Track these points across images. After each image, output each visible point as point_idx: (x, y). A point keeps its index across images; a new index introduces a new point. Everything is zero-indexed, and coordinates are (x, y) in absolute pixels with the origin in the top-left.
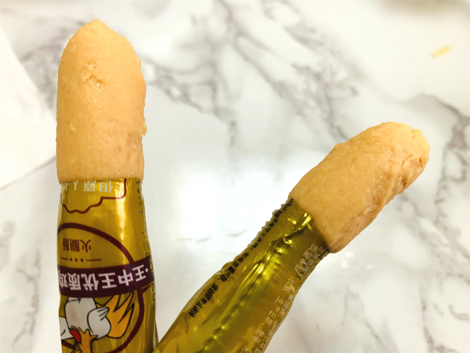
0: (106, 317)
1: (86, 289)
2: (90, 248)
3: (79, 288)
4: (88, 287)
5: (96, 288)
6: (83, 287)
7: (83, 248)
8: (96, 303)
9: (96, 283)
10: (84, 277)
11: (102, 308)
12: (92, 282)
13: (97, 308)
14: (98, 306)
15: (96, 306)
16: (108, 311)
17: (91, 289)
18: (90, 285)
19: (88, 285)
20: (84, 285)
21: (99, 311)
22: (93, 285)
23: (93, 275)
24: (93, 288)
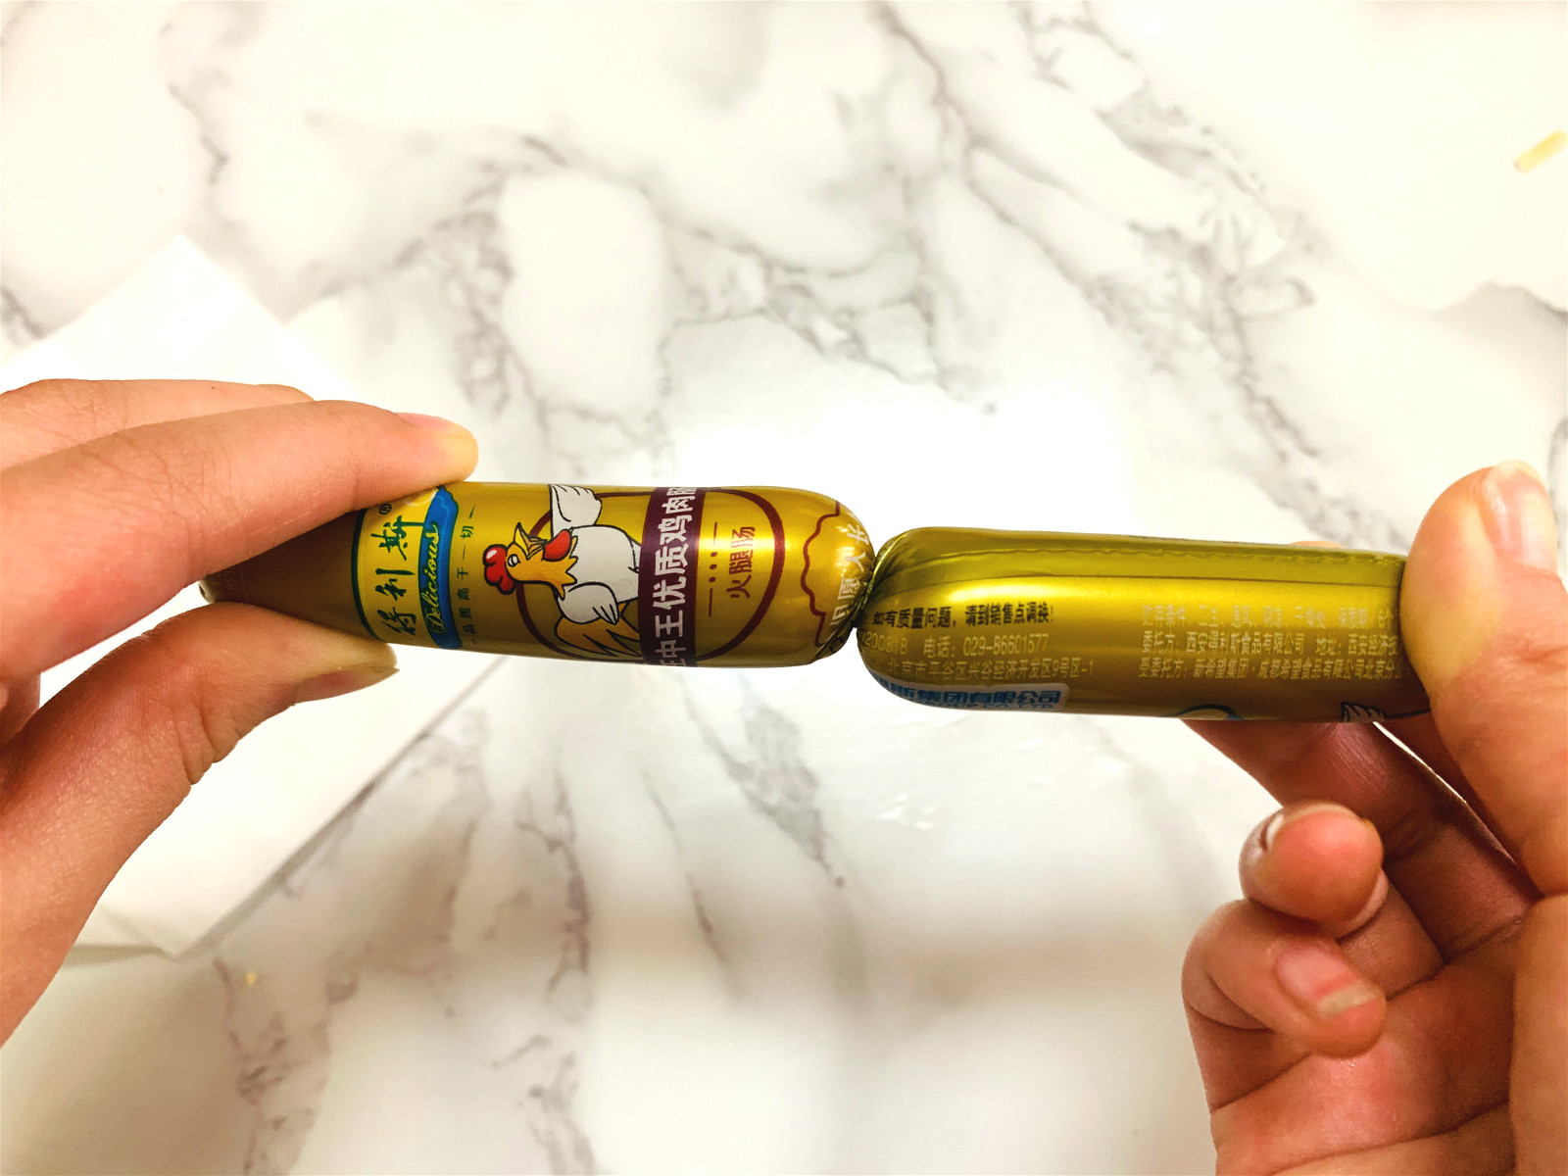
0: (600, 617)
1: (657, 587)
2: (733, 596)
3: (658, 572)
4: (659, 590)
5: (656, 604)
6: (659, 579)
7: (734, 582)
8: (628, 602)
9: (667, 605)
10: (680, 583)
11: (616, 613)
12: (669, 598)
13: (617, 604)
14: (622, 607)
15: (622, 602)
16: (611, 622)
17: (655, 595)
18: (663, 594)
19: (664, 590)
20: (664, 583)
21: (611, 606)
22: (663, 599)
23: (683, 601)
24: (659, 599)
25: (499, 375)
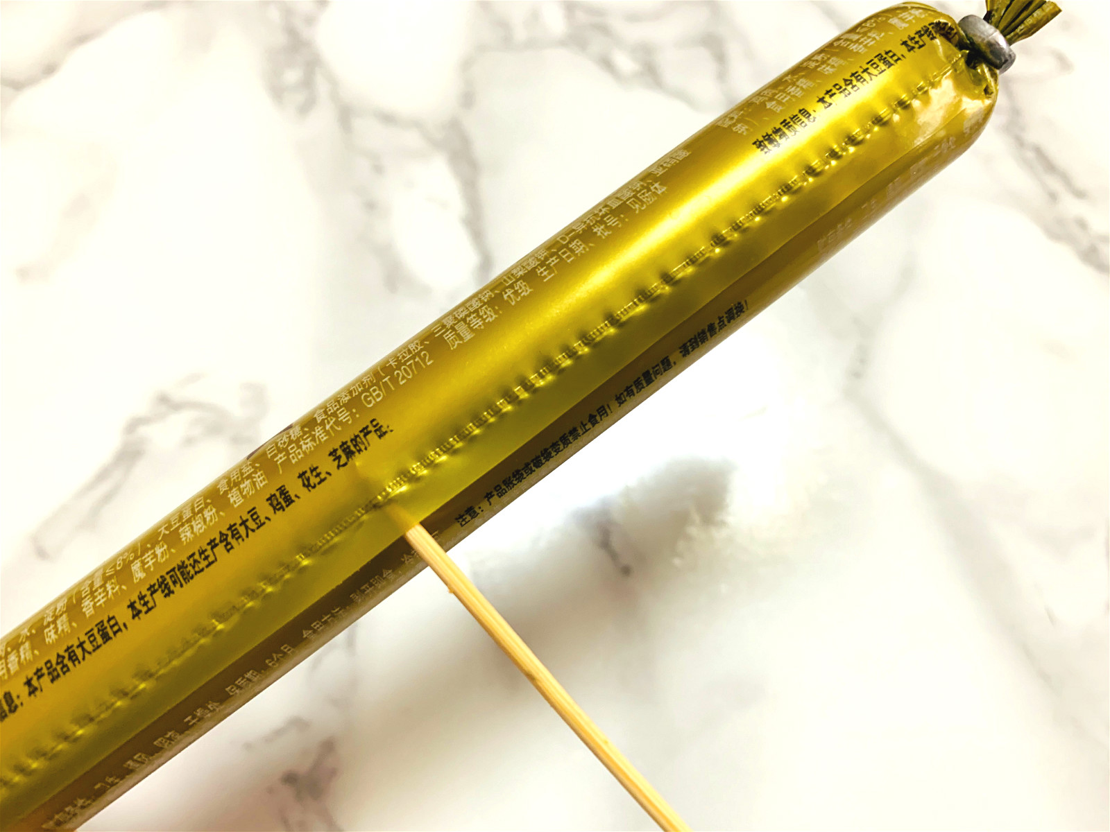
25: (307, 83)
